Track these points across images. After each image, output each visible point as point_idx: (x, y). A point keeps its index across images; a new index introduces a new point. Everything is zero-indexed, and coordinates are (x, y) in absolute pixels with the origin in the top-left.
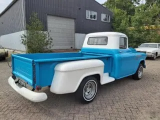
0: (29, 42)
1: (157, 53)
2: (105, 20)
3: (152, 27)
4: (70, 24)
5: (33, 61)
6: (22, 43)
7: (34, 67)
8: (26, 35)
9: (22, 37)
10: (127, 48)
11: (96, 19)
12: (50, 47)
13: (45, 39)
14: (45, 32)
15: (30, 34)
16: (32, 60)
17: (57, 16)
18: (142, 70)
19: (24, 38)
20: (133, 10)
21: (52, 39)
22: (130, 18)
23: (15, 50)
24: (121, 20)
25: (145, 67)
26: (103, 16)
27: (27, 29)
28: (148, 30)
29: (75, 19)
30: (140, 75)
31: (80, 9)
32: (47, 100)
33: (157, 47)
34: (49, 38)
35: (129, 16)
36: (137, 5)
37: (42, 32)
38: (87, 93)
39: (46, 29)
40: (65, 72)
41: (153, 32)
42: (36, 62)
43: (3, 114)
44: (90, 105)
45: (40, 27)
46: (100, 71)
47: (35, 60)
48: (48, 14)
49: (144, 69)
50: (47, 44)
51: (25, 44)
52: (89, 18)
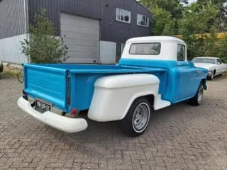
0: (33, 51)
1: (215, 71)
2: (142, 23)
3: (206, 36)
4: (92, 28)
5: (67, 71)
6: (23, 52)
7: (68, 80)
8: (28, 41)
9: (23, 43)
10: (186, 60)
11: (129, 22)
12: (65, 60)
13: (57, 47)
14: (57, 38)
15: (35, 40)
16: (65, 70)
17: (75, 15)
18: (202, 92)
19: (26, 45)
20: (179, 12)
21: (67, 48)
22: (176, 22)
23: (9, 63)
24: (164, 24)
25: (205, 88)
26: (139, 18)
27: (31, 31)
28: (201, 40)
29: (100, 20)
30: (199, 99)
31: (107, 6)
32: (87, 129)
33: (214, 63)
34: (63, 46)
35: (174, 19)
36: (185, 5)
37: (52, 37)
38: (135, 122)
39: (58, 33)
40: (111, 89)
41: (207, 42)
42: (73, 74)
43: (15, 152)
44: (141, 139)
45: (50, 29)
46: (154, 91)
47: (71, 70)
48: (61, 12)
49: (204, 91)
50: (59, 56)
51: (27, 54)
52: (120, 20)
